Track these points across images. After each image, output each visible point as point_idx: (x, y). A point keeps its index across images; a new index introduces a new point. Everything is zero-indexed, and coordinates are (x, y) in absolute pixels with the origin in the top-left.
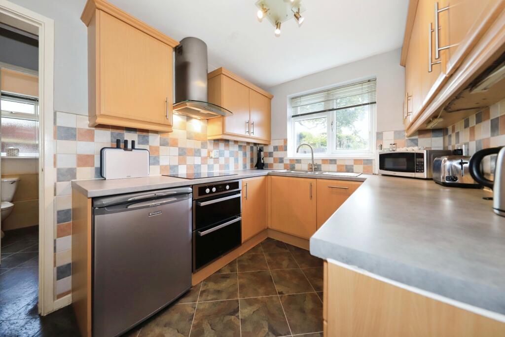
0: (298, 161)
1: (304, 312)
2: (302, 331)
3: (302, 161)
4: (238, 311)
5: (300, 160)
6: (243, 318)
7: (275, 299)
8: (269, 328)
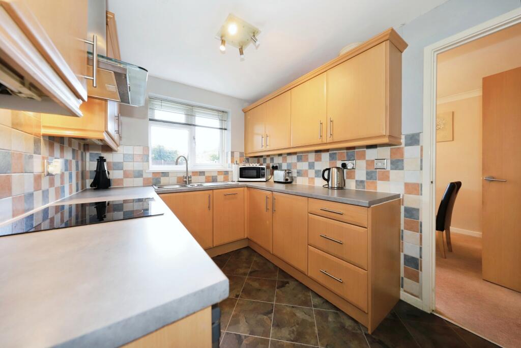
0: (165, 174)
1: (260, 290)
2: (273, 296)
3: (170, 175)
4: (240, 336)
5: (168, 173)
6: (249, 333)
7: (241, 302)
8: (265, 315)
